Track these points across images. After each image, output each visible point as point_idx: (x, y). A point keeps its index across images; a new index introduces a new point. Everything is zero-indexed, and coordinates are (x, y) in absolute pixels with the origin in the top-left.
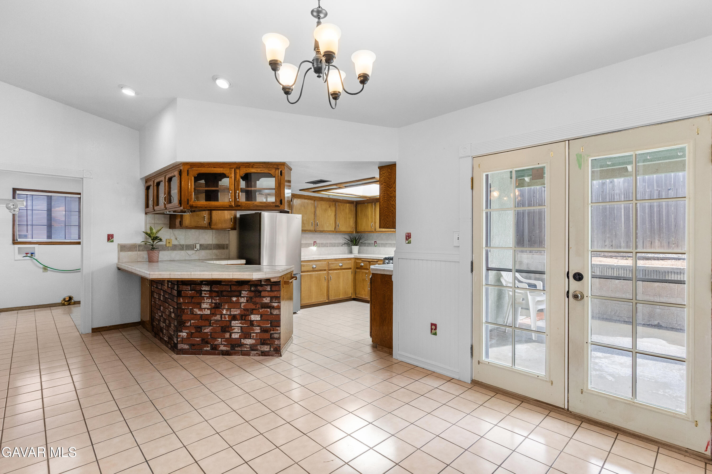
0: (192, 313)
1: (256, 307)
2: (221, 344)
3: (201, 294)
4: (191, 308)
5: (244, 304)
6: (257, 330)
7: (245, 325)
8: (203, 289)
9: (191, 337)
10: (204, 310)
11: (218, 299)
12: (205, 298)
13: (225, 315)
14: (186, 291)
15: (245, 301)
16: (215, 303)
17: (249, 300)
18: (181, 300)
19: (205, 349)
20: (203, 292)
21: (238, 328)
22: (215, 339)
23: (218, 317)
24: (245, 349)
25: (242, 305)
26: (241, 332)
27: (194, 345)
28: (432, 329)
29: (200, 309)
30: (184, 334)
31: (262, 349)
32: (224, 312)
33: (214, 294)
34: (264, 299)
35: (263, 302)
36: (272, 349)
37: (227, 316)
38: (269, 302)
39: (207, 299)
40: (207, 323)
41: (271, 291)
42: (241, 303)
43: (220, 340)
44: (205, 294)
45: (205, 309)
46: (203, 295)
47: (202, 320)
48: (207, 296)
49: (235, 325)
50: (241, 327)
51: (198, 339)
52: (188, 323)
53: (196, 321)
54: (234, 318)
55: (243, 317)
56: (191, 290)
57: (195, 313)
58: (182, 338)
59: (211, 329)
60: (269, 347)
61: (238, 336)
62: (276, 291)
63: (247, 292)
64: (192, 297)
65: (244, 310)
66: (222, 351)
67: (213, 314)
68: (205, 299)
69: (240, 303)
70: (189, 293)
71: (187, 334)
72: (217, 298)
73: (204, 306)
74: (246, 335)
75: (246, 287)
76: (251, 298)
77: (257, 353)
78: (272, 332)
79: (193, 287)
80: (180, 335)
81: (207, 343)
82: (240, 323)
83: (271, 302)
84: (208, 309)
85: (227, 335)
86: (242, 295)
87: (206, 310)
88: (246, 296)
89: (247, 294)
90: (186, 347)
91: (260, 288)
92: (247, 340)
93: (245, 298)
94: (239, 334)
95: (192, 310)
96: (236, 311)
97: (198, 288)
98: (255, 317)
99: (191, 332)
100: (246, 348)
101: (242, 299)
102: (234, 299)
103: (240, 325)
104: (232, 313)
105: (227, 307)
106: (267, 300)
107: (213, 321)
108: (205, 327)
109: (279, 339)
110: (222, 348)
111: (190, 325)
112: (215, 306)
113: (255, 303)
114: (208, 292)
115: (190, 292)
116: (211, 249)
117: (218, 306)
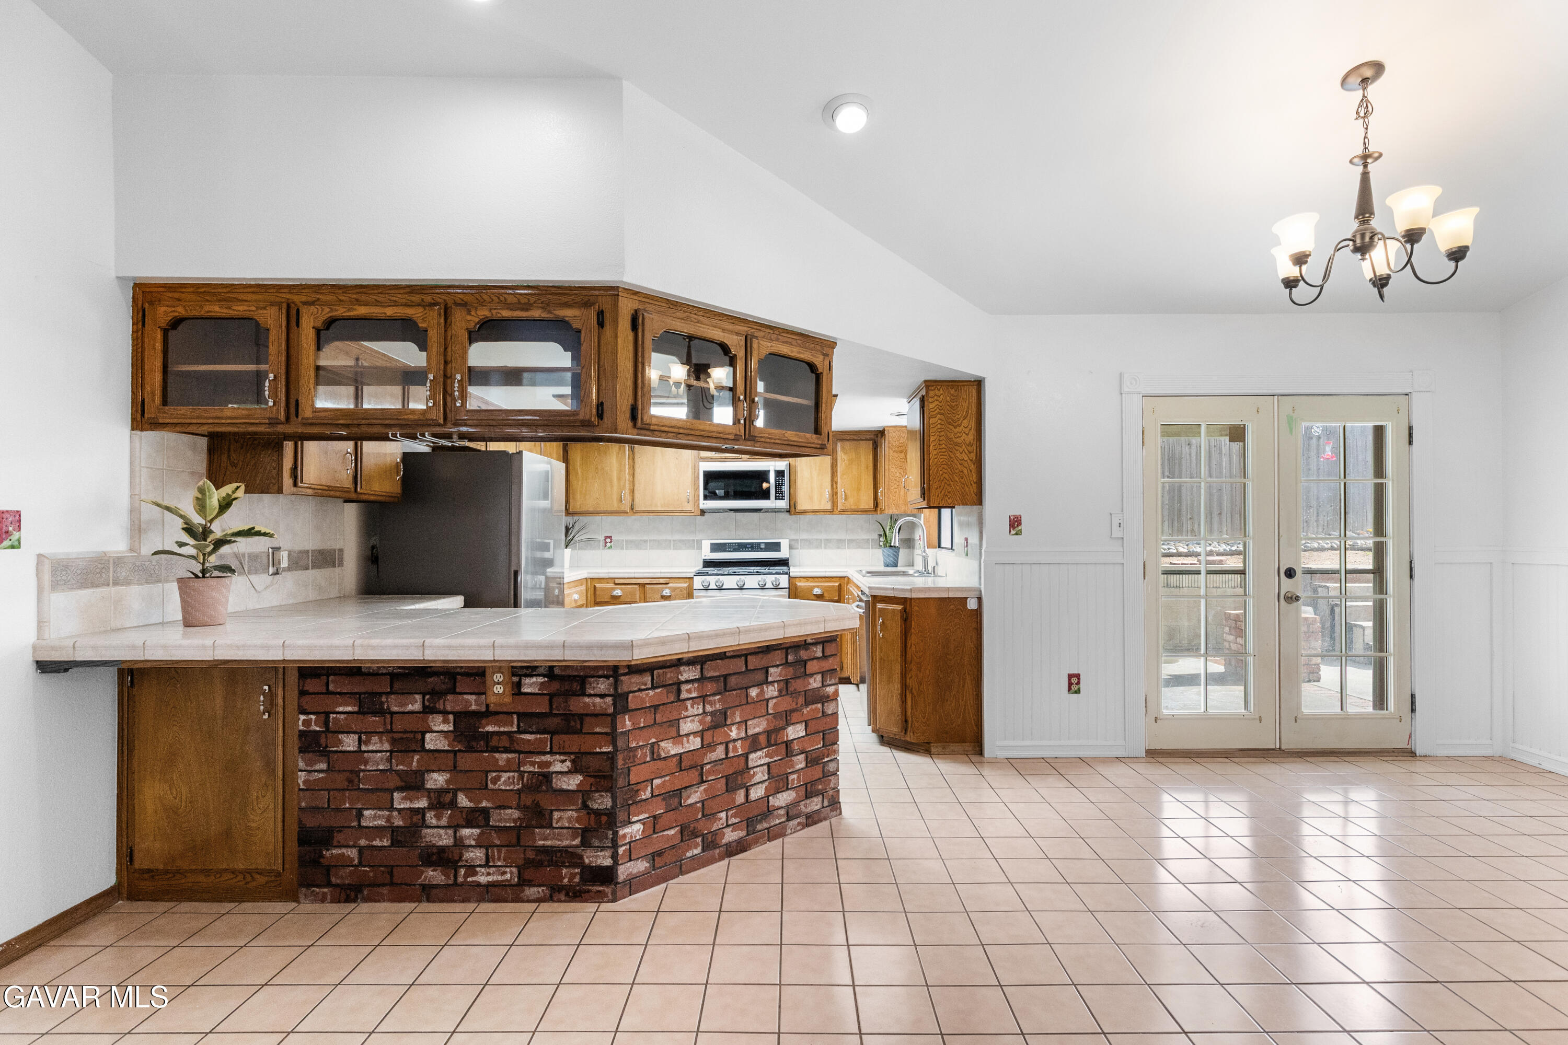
0: (655, 757)
1: (797, 704)
2: (728, 826)
3: (679, 691)
4: (654, 740)
5: (774, 701)
6: (800, 762)
7: (776, 758)
8: (682, 678)
9: (654, 832)
10: (685, 739)
11: (719, 700)
12: (689, 703)
13: (735, 740)
14: (640, 690)
15: (776, 694)
16: (713, 714)
17: (786, 687)
18: (627, 722)
19: (689, 854)
20: (684, 687)
21: (761, 768)
22: (712, 816)
23: (719, 753)
24: (778, 821)
25: (771, 704)
26: (769, 779)
27: (660, 853)
28: (1072, 684)
29: (678, 737)
30: (634, 830)
31: (809, 810)
32: (734, 734)
33: (710, 687)
34: (811, 680)
35: (810, 687)
36: (826, 803)
37: (738, 744)
38: (820, 685)
39: (692, 707)
40: (694, 775)
41: (824, 657)
42: (768, 700)
43: (723, 815)
44: (689, 691)
45: (688, 735)
46: (684, 695)
47: (681, 770)
48: (694, 695)
49: (756, 764)
50: (768, 764)
51: (672, 832)
52: (645, 791)
53: (667, 778)
54: (753, 743)
55: (772, 738)
56: (653, 688)
57: (663, 755)
58: (630, 843)
59: (704, 790)
60: (820, 798)
61: (763, 792)
62: (832, 655)
63: (781, 667)
64: (655, 708)
65: (775, 715)
66: (728, 845)
67: (709, 746)
68: (689, 707)
69: (765, 702)
70: (647, 695)
71: (644, 824)
72: (718, 697)
73: (687, 727)
74: (779, 782)
75: (778, 657)
76: (787, 682)
77: (799, 824)
78: (826, 759)
79: (659, 676)
80: (624, 836)
81: (695, 834)
82: (766, 756)
83: (823, 686)
84: (695, 734)
85: (740, 797)
86: (770, 679)
87: (691, 737)
88: (778, 678)
89: (780, 675)
90: (641, 866)
91: (804, 654)
92: (779, 796)
93: (776, 685)
94: (764, 786)
95: (656, 747)
96: (758, 725)
97: (670, 675)
98: (795, 732)
99: (655, 817)
100: (778, 817)
101: (771, 688)
102: (754, 692)
103: (767, 760)
104: (750, 732)
105: (738, 719)
106: (815, 682)
107: (708, 766)
108: (689, 791)
109: (835, 774)
110: (730, 836)
111: (652, 796)
112: (712, 721)
113: (794, 694)
114: (696, 685)
115: (651, 693)
116: (307, 569)
117: (719, 721)
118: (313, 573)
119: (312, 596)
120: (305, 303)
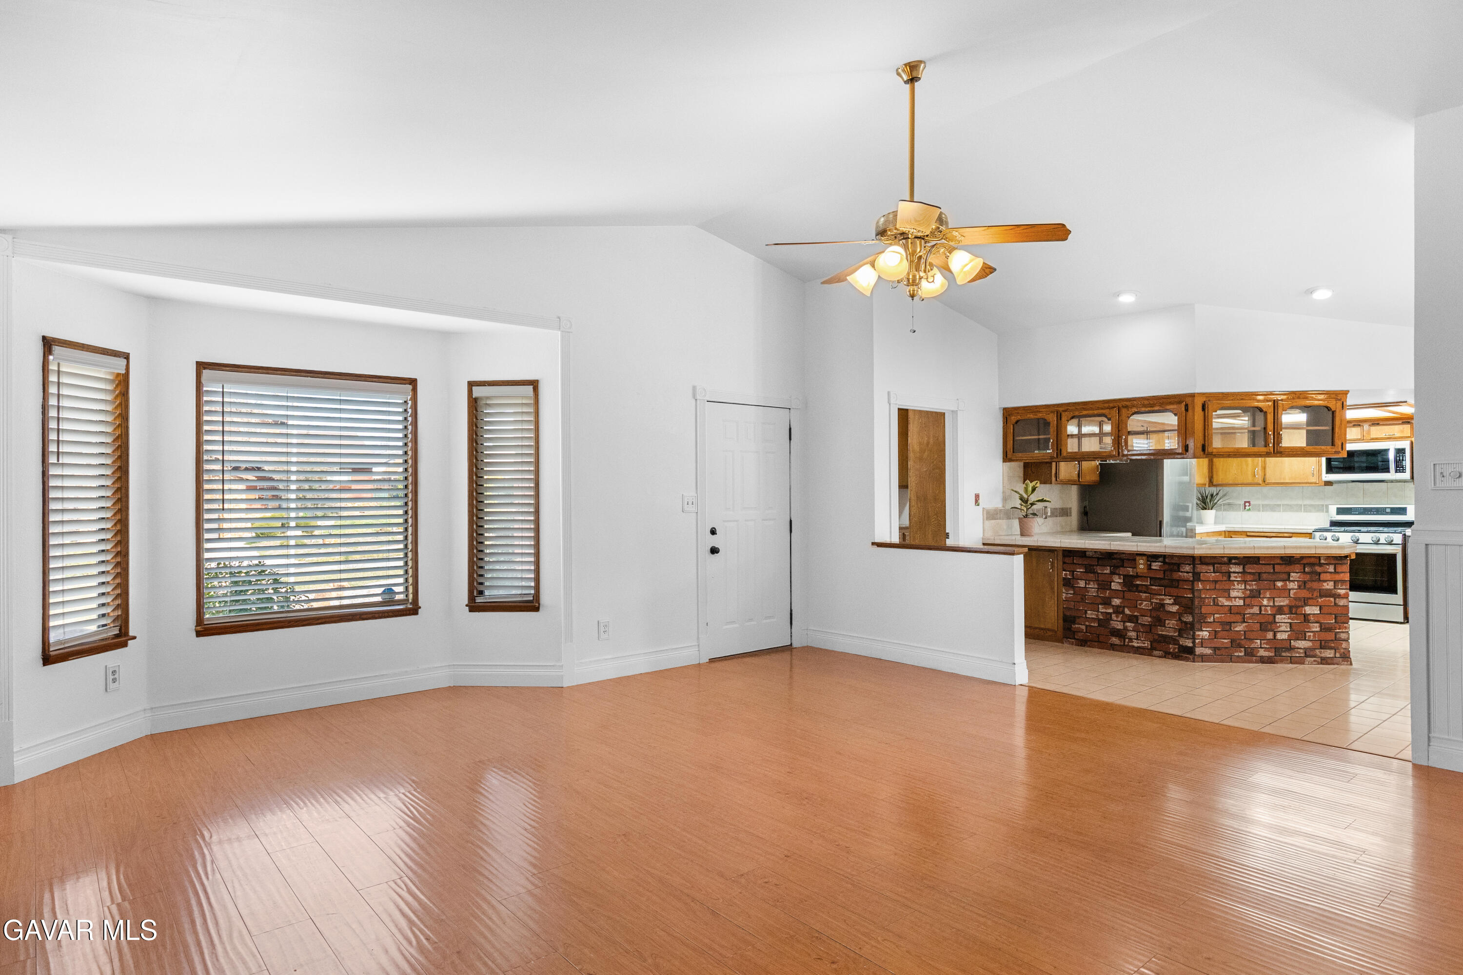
0: (1216, 604)
1: (1313, 595)
2: (1261, 648)
3: (1230, 576)
4: (1215, 596)
5: (1295, 591)
6: (1316, 627)
7: (1296, 621)
8: (1232, 570)
9: (1215, 638)
10: (1233, 599)
11: (1255, 584)
12: (1236, 583)
13: (1266, 606)
14: (1206, 572)
15: (1296, 587)
16: (1251, 590)
17: (1303, 585)
18: (1200, 585)
19: (1236, 654)
20: (1232, 575)
21: (1286, 624)
22: (1251, 640)
23: (1256, 610)
24: (1297, 655)
25: (1292, 592)
26: (1291, 631)
27: (1219, 649)
29: (1229, 598)
30: (1205, 634)
31: (1323, 655)
32: (1265, 602)
33: (1249, 577)
34: (1325, 584)
35: (1323, 588)
36: (1338, 655)
37: (1269, 608)
38: (1332, 587)
39: (1238, 585)
40: (1239, 618)
41: (1336, 572)
42: (1290, 590)
43: (1258, 641)
44: (1236, 577)
45: (1235, 598)
46: (1232, 578)
47: (1231, 613)
48: (1238, 579)
49: (1281, 621)
50: (1290, 623)
51: (1226, 641)
52: (1210, 618)
53: (1223, 615)
54: (1280, 610)
55: (1292, 610)
56: (1214, 572)
57: (1220, 604)
58: (1202, 639)
59: (1246, 626)
60: (1333, 651)
61: (1286, 637)
62: (1343, 572)
63: (1299, 574)
64: (1216, 582)
65: (1295, 599)
66: (1262, 657)
67: (1248, 605)
68: (1236, 584)
69: (1288, 591)
70: (1211, 575)
71: (1209, 633)
72: (1254, 583)
73: (1233, 594)
74: (1298, 633)
75: (1298, 567)
76: (1305, 583)
77: (1314, 661)
78: (1338, 631)
79: (1217, 567)
80: (1199, 635)
81: (1240, 646)
82: (1288, 618)
83: (1335, 588)
84: (1240, 598)
85: (1270, 635)
86: (1291, 579)
87: (1237, 599)
88: (1298, 579)
89: (1299, 578)
90: (1208, 651)
91: (1318, 569)
92: (1300, 642)
93: (1296, 583)
94: (1287, 634)
95: (1216, 599)
96: (1283, 601)
97: (1224, 568)
98: (1311, 610)
99: (1216, 631)
100: (1299, 653)
101: (1292, 583)
102: (1279, 584)
103: (1289, 621)
104: (1276, 604)
105: (1268, 596)
106: (1329, 586)
107: (1248, 615)
108: (1236, 624)
109: (1347, 640)
110: (1262, 653)
111: (1214, 622)
112: (1250, 594)
113: (1311, 590)
114: (1240, 575)
115: (1213, 574)
116: (1057, 517)
117: (1255, 595)
118: (1059, 519)
119: (1059, 529)
120: (1063, 411)
